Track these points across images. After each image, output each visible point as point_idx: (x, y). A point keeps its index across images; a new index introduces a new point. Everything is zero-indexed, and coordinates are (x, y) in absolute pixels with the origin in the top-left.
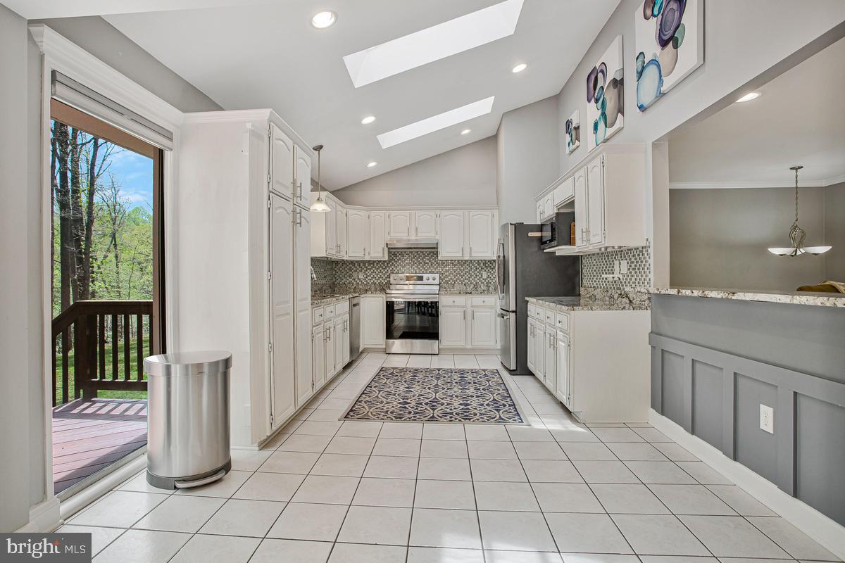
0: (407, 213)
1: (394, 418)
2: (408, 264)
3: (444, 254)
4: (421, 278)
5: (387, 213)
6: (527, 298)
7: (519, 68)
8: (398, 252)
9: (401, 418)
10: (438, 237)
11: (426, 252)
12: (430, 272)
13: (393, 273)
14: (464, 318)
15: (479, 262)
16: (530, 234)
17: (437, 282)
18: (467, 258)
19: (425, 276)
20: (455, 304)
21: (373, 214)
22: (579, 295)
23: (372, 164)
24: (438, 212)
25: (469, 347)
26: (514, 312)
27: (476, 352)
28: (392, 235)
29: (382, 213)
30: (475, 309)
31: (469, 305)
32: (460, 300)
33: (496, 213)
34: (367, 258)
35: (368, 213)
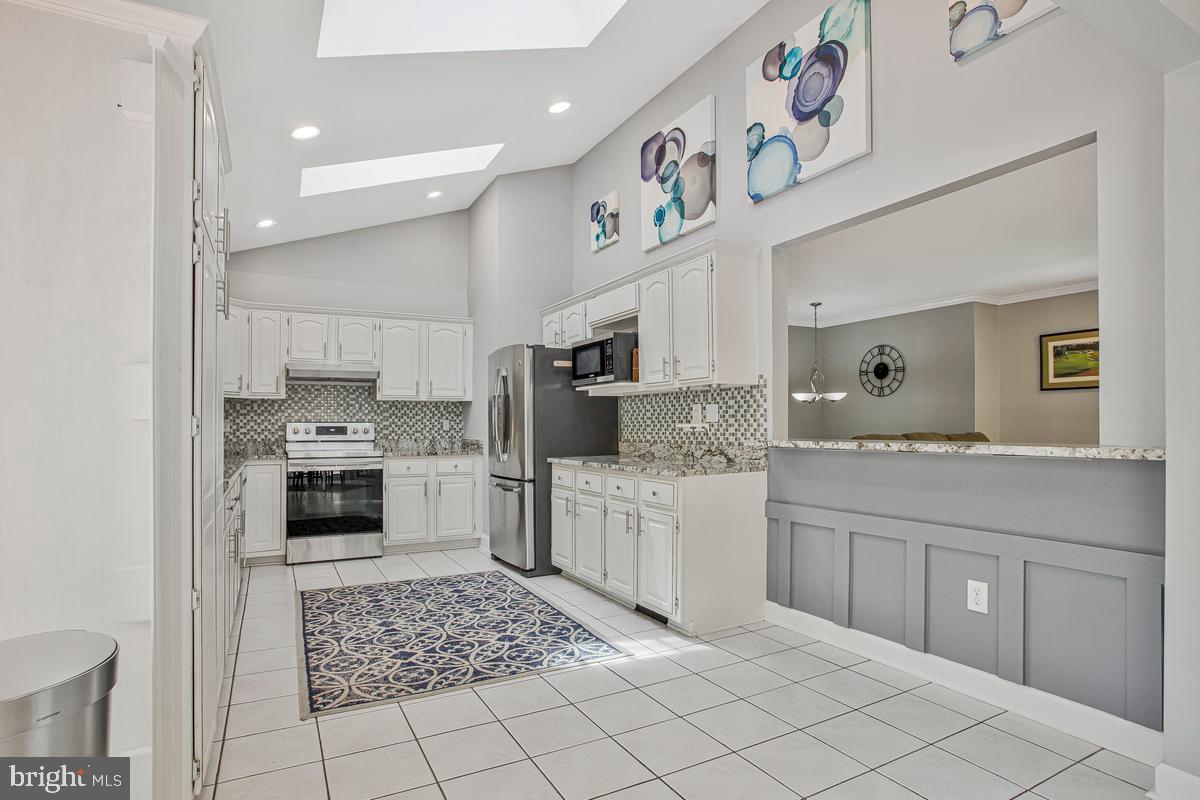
0: (322, 318)
1: (413, 691)
2: (318, 407)
3: (387, 391)
4: (342, 431)
5: (286, 315)
6: (549, 460)
7: (559, 107)
8: (300, 386)
9: (424, 686)
10: (376, 363)
11: (351, 387)
12: (358, 421)
13: (290, 421)
14: (426, 494)
15: (437, 405)
16: (557, 363)
17: (371, 436)
18: (423, 397)
19: (350, 427)
20: (412, 472)
21: (256, 314)
22: (617, 453)
23: (266, 223)
24: (378, 321)
25: (432, 539)
26: (533, 481)
27: (444, 546)
28: (295, 354)
29: (274, 315)
30: (442, 479)
31: (432, 473)
32: (420, 465)
33: (470, 329)
34: (244, 395)
35: (246, 313)
